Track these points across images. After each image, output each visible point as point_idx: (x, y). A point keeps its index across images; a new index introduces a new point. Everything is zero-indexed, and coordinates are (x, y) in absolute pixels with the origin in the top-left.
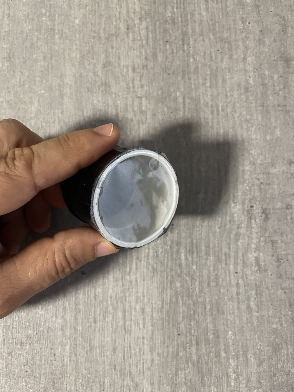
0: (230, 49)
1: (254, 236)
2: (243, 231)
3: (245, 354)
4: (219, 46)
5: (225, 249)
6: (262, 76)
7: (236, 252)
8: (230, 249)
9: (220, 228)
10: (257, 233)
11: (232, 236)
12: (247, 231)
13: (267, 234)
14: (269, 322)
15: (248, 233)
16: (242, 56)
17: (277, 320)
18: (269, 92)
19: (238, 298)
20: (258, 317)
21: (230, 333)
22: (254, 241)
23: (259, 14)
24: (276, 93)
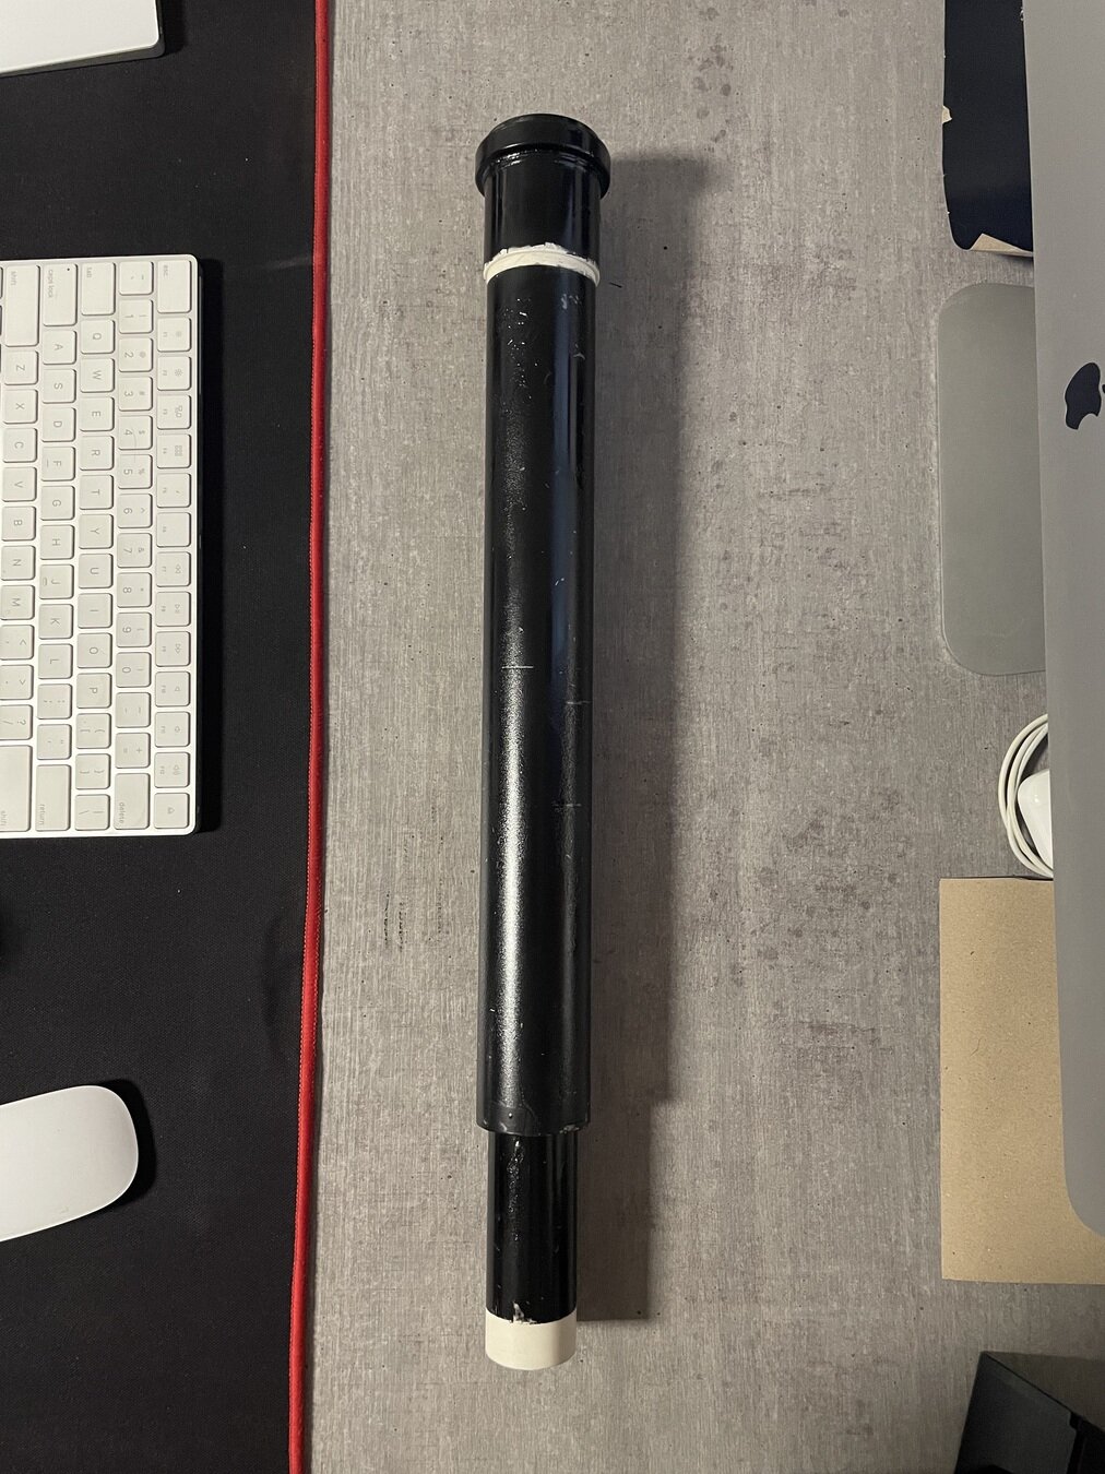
0: (367, 115)
1: (386, 336)
2: (372, 330)
3: (369, 474)
4: (353, 112)
5: (350, 351)
6: (405, 149)
7: (364, 354)
8: (356, 351)
9: (345, 326)
10: (390, 334)
11: (360, 336)
12: (378, 330)
13: (402, 335)
14: (399, 437)
15: (379, 333)
16: (381, 125)
17: (410, 435)
18: (412, 168)
19: (364, 409)
20: (386, 431)
21: (352, 448)
22: (386, 343)
23: (405, 74)
24: (420, 170)
